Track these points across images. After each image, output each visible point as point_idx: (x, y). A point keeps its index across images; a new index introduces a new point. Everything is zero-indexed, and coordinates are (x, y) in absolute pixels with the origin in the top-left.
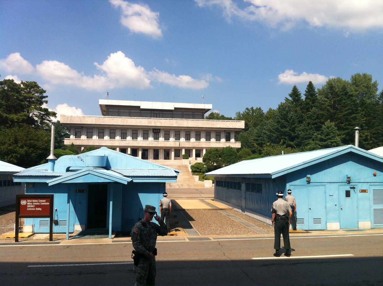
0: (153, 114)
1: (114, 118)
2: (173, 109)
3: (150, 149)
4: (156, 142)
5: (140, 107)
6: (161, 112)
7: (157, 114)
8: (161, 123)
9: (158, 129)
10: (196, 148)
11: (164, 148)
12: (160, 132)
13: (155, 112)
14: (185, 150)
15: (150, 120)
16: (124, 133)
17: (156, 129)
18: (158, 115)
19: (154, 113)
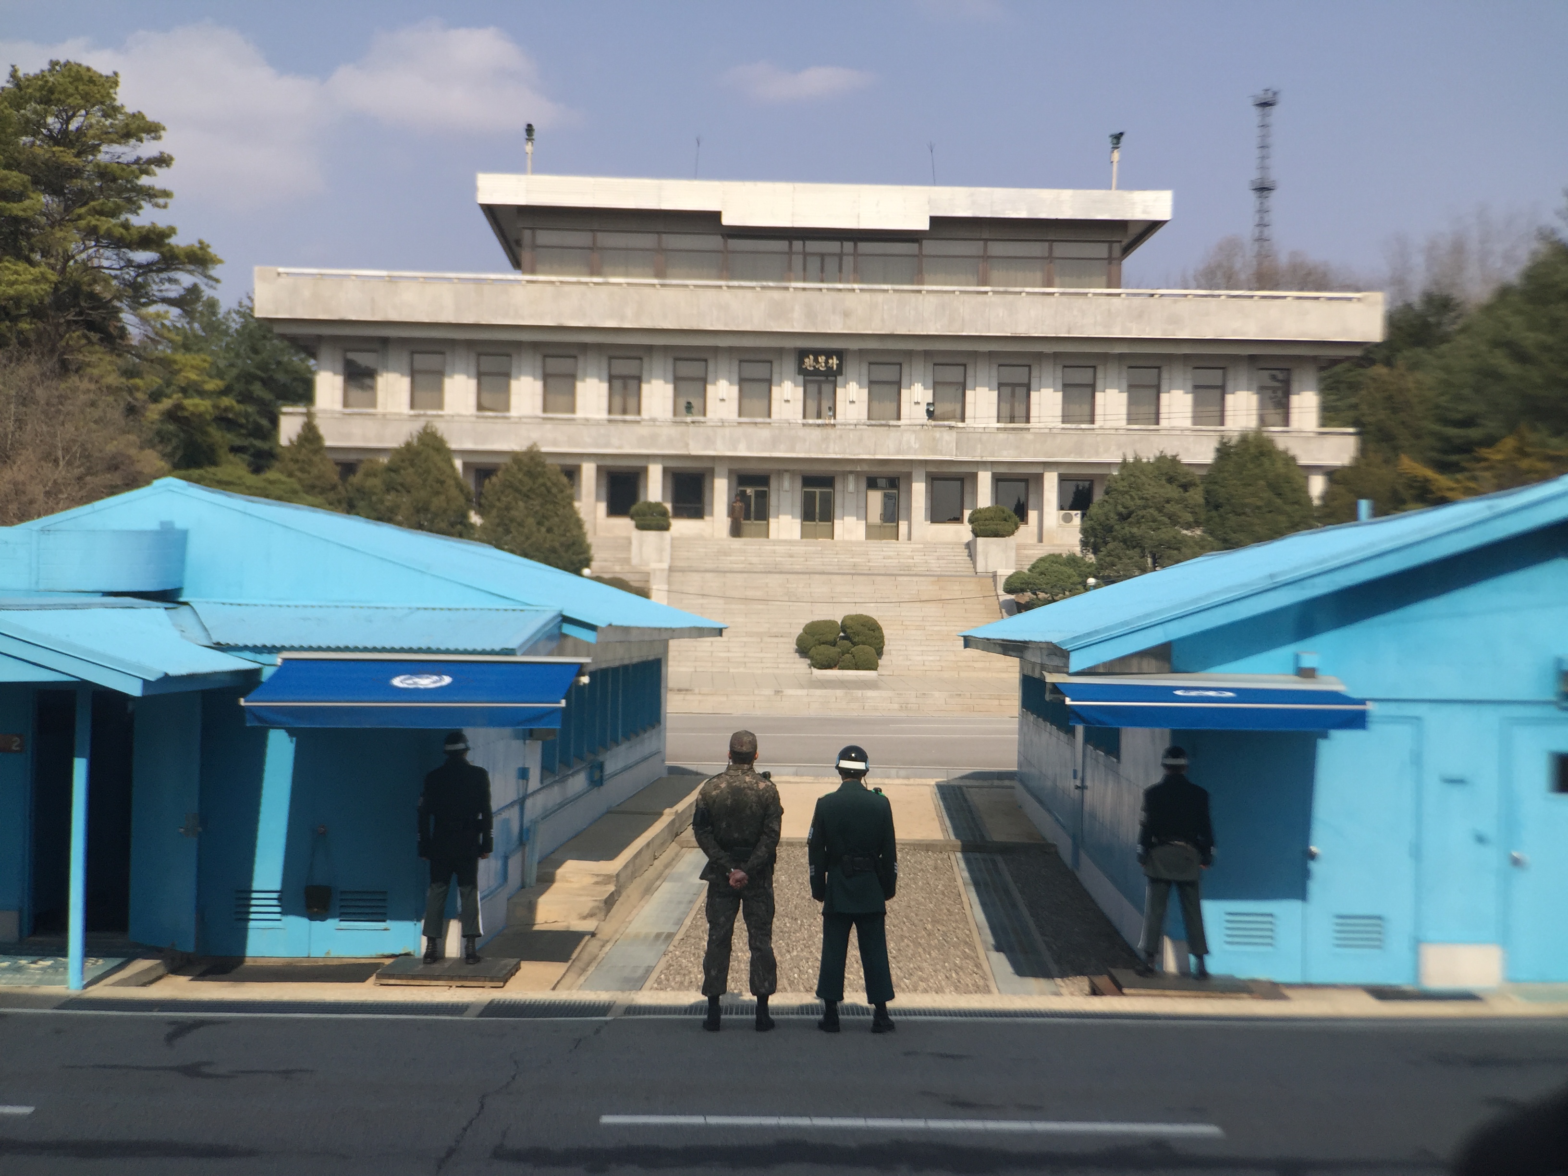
0: (797, 261)
1: (567, 288)
2: (925, 226)
3: (780, 473)
4: (817, 433)
5: (717, 215)
6: (848, 246)
7: (822, 256)
8: (846, 314)
9: (829, 353)
10: (1063, 470)
11: (866, 468)
12: (840, 371)
13: (813, 246)
14: (998, 480)
15: (777, 295)
16: (624, 378)
17: (817, 353)
18: (831, 264)
19: (805, 255)
